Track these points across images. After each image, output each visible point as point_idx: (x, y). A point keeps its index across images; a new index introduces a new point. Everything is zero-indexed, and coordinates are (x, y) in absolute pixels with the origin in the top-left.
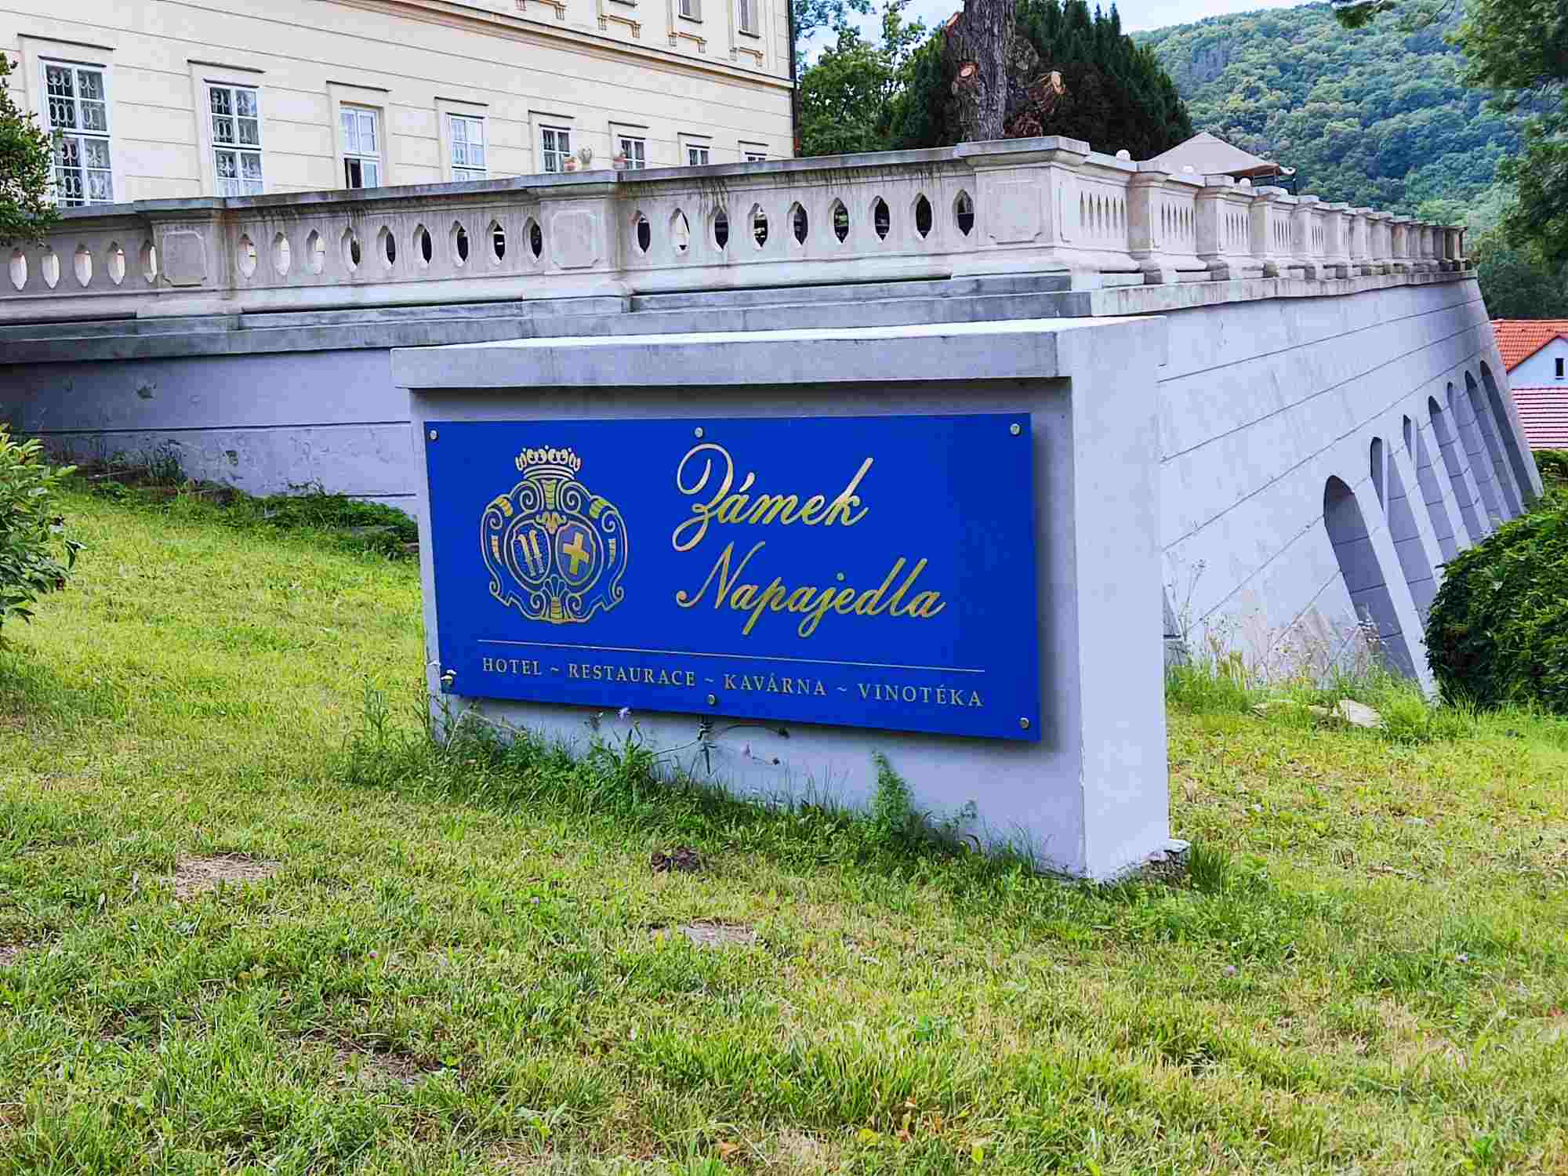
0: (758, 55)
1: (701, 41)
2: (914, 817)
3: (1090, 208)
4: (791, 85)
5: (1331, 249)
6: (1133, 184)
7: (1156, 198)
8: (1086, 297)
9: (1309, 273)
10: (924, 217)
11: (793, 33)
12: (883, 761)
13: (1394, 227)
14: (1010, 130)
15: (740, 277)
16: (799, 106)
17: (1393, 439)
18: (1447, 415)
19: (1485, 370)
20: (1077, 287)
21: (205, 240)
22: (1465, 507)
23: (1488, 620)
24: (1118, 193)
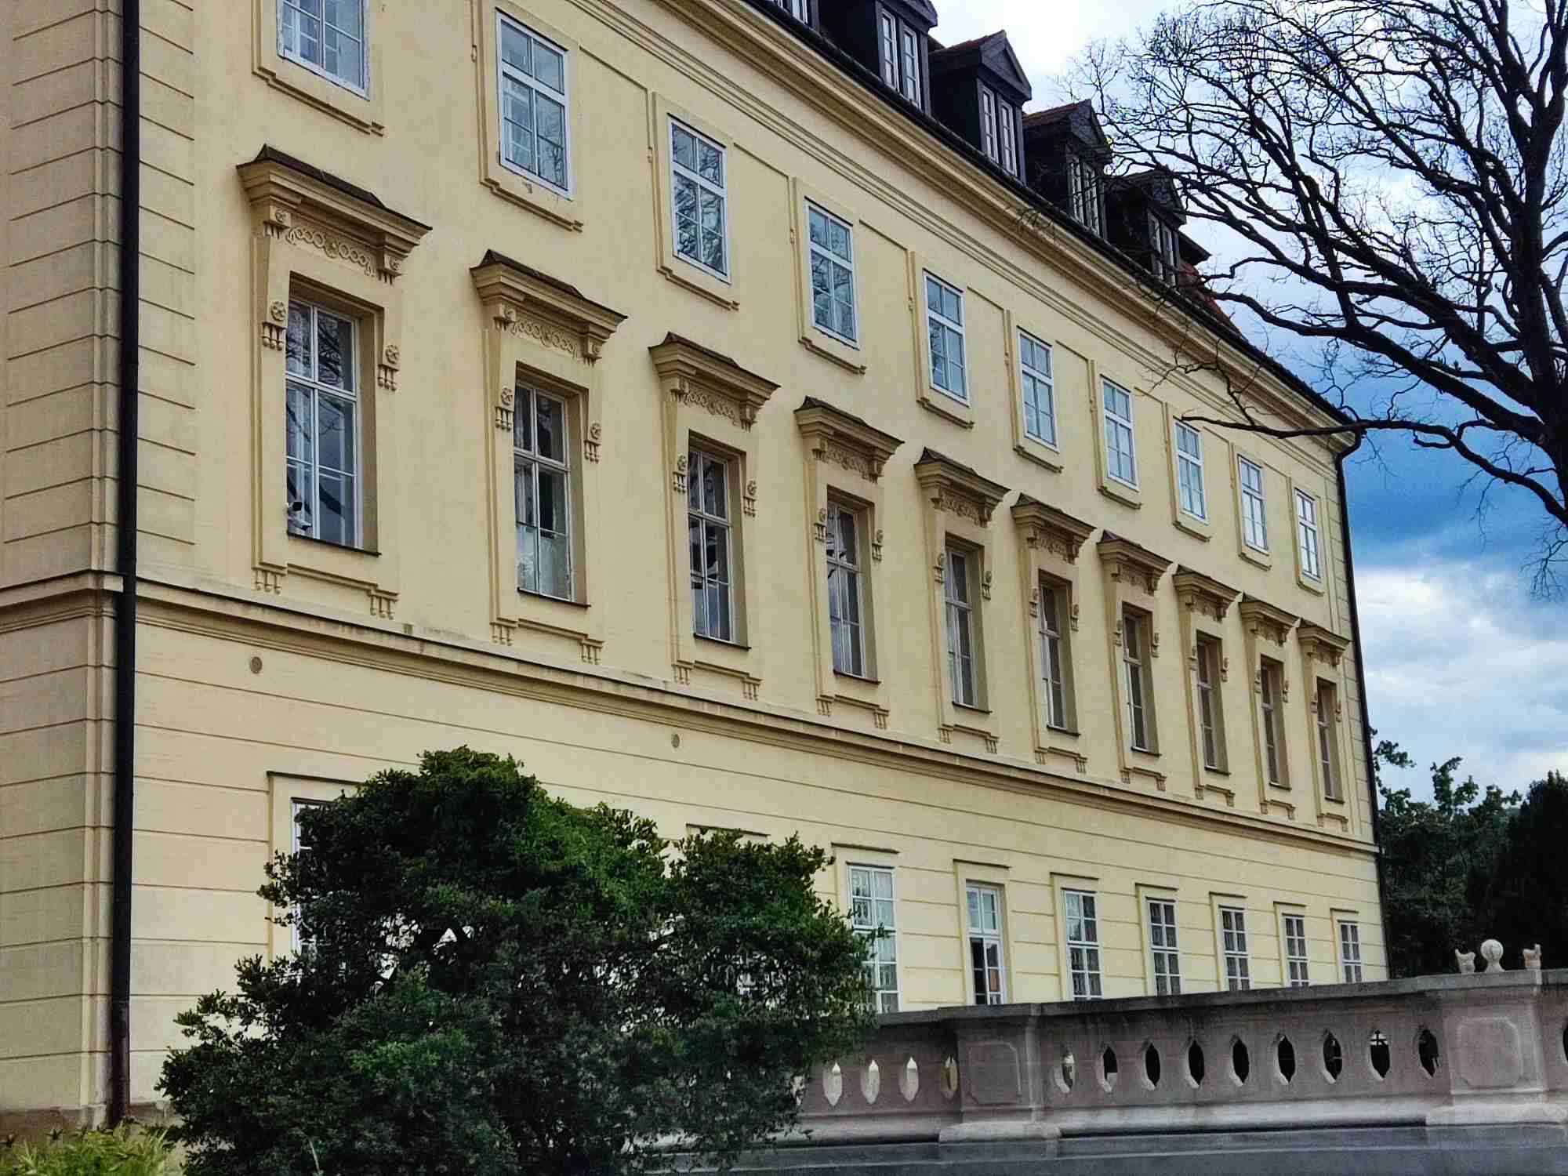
0: (1343, 820)
1: (1289, 808)
4: (1376, 850)
16: (1385, 872)
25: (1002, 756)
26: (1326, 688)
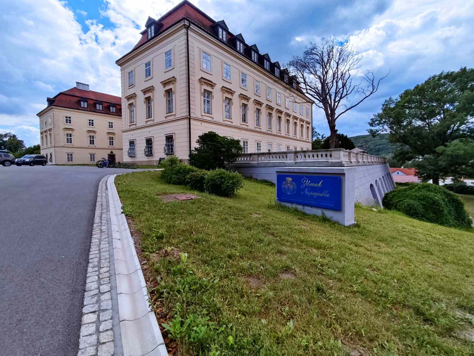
0: (309, 140)
1: (303, 138)
2: (325, 217)
3: (344, 155)
5: (371, 160)
6: (349, 153)
7: (352, 154)
8: (344, 164)
9: (369, 162)
10: (326, 156)
11: (312, 137)
12: (322, 211)
13: (379, 158)
14: (335, 147)
15: (307, 161)
16: (313, 144)
17: (378, 180)
18: (385, 178)
19: (389, 173)
20: (343, 163)
21: (256, 156)
22: (387, 188)
23: (390, 200)
24: (348, 154)
25: (273, 133)
26: (308, 127)
